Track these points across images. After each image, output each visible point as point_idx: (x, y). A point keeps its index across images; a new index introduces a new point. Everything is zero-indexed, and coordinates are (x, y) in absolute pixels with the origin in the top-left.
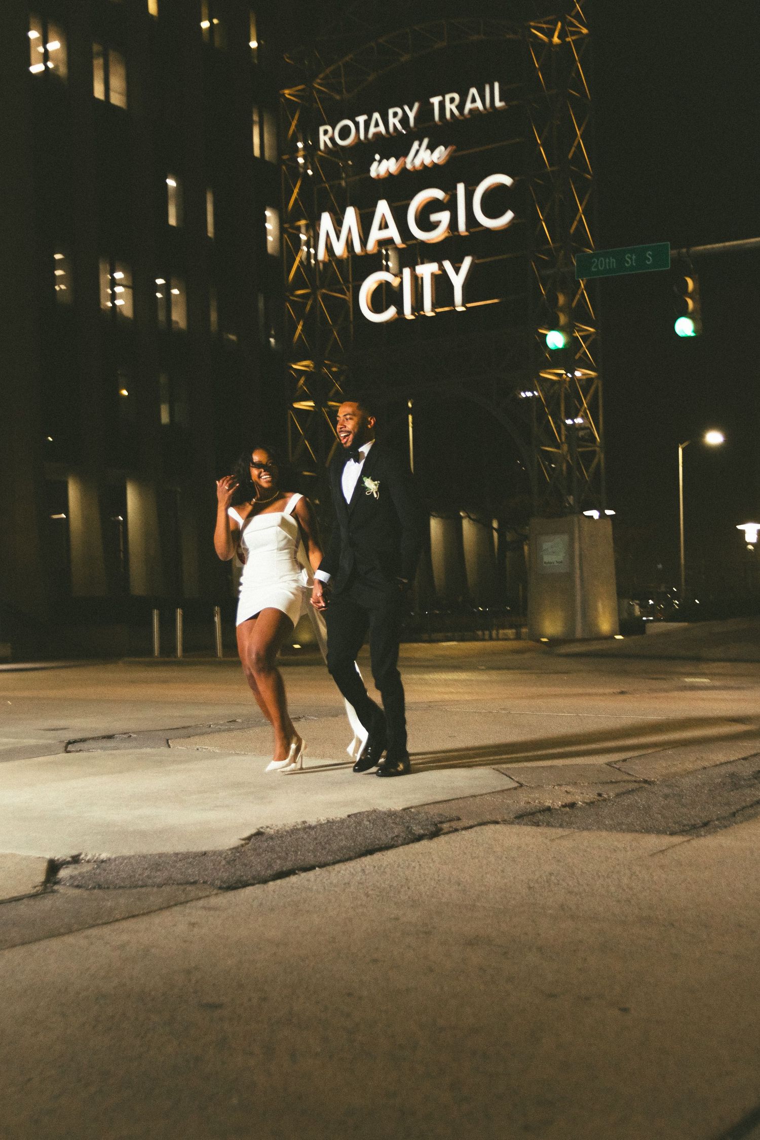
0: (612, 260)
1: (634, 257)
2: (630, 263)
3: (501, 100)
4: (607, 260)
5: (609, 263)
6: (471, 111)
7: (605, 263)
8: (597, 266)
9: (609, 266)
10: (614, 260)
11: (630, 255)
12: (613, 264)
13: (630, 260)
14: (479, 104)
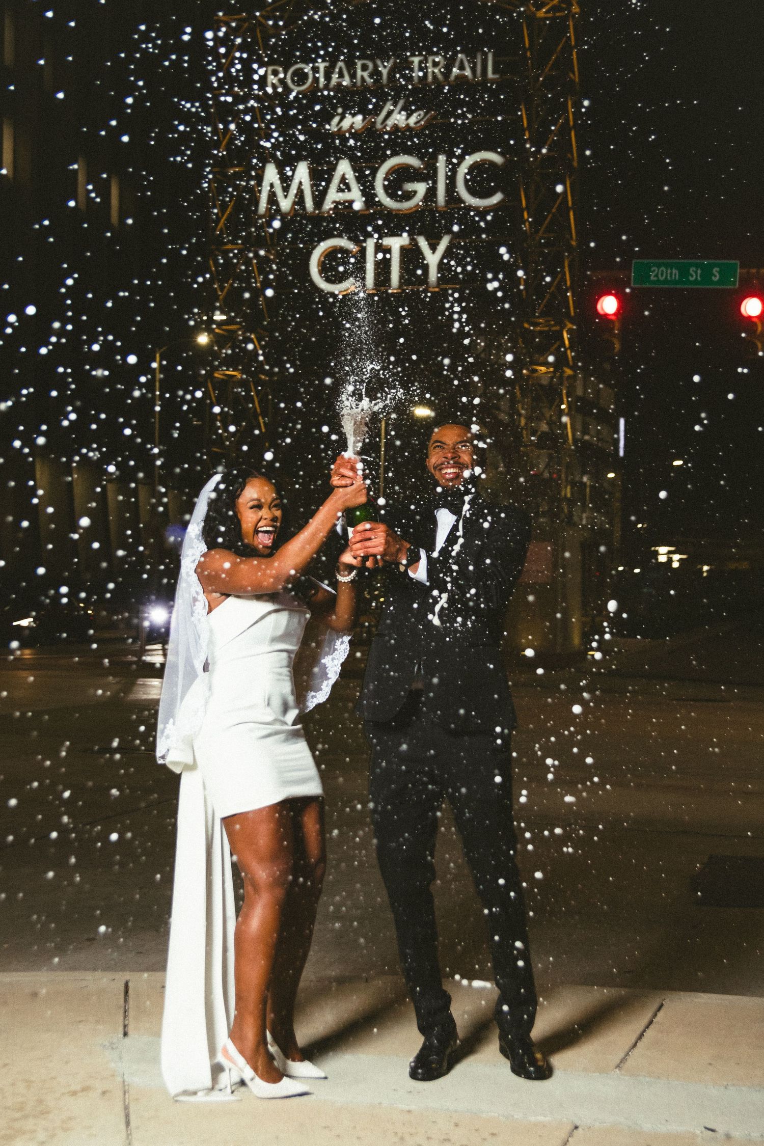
0: (674, 271)
1: (699, 272)
2: (695, 276)
3: (494, 73)
4: (669, 271)
5: (671, 273)
6: (457, 77)
7: (667, 274)
8: (657, 276)
9: (671, 276)
10: (677, 272)
11: (694, 269)
12: (675, 275)
13: (695, 274)
14: (468, 73)
